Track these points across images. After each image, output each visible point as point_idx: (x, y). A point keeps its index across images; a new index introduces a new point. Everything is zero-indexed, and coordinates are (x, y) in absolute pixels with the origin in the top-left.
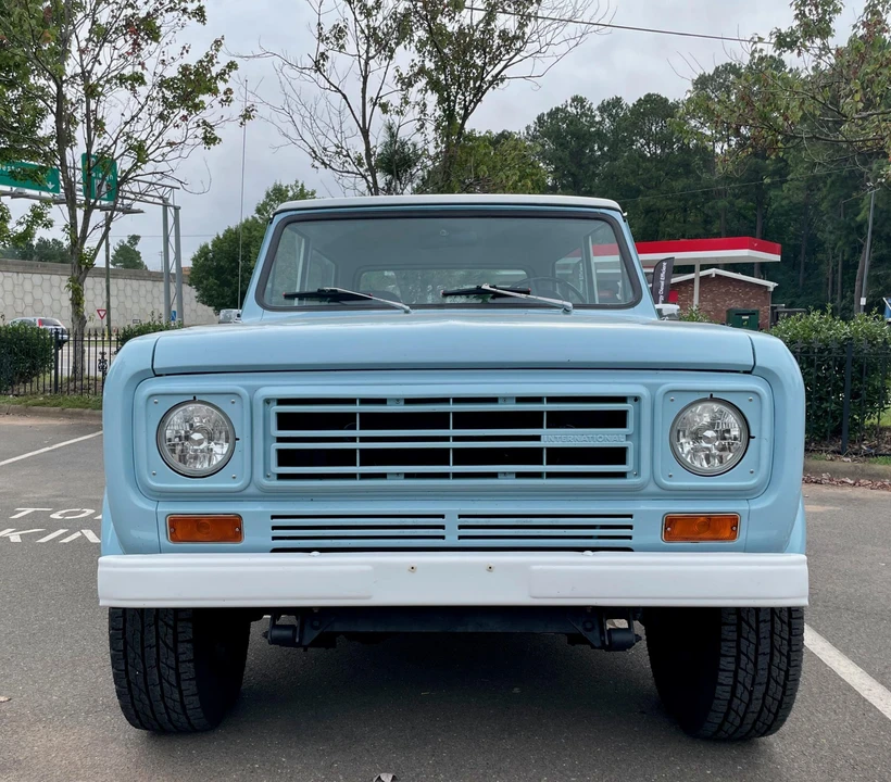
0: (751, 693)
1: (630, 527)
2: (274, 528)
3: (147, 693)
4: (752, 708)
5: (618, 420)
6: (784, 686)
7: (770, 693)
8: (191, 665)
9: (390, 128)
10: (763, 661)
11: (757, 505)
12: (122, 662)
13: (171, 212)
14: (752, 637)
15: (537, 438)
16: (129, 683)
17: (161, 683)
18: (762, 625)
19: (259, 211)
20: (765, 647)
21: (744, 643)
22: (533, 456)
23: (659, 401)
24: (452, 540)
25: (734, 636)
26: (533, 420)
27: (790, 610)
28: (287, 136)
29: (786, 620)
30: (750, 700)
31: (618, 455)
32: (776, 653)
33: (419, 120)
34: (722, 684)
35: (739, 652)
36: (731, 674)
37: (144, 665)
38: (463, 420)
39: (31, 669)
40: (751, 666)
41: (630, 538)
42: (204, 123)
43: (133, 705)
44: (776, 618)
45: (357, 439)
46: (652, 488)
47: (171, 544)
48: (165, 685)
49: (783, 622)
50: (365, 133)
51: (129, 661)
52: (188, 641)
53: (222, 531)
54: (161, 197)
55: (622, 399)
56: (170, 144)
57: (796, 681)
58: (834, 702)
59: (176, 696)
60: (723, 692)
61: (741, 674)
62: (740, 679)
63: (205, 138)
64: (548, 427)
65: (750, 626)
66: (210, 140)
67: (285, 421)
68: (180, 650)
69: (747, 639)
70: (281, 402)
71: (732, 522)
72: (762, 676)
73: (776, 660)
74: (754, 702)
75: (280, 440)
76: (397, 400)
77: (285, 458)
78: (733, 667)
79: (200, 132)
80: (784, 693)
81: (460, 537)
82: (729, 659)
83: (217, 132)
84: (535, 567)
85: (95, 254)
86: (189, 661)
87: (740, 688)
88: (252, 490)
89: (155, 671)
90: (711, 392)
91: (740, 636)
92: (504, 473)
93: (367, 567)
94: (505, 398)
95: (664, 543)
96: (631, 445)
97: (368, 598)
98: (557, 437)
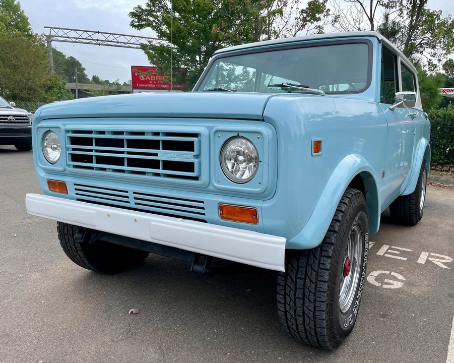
0: (296, 320)
1: (204, 208)
2: (75, 189)
7: (307, 323)
10: (299, 303)
11: (266, 204)
14: (293, 286)
15: (156, 155)
18: (298, 280)
20: (299, 294)
21: (288, 289)
23: (212, 138)
24: (132, 205)
25: (283, 283)
29: (314, 280)
30: (297, 324)
32: (306, 299)
34: (279, 310)
35: (286, 293)
36: (283, 305)
40: (292, 303)
41: (204, 214)
44: (307, 278)
45: (93, 150)
46: (211, 187)
47: (51, 192)
49: (311, 281)
50: (371, 20)
53: (61, 188)
60: (281, 315)
61: (288, 307)
62: (288, 309)
64: (164, 149)
65: (292, 279)
69: (290, 287)
71: (255, 212)
72: (300, 311)
73: (307, 304)
75: (72, 149)
76: (109, 132)
78: (283, 301)
81: (136, 204)
82: (281, 296)
84: (152, 223)
87: (289, 315)
88: (67, 172)
90: (238, 132)
91: (286, 284)
92: (148, 173)
93: (94, 212)
94: (147, 133)
95: (221, 220)
96: (196, 161)
97: (95, 226)
98: (164, 155)
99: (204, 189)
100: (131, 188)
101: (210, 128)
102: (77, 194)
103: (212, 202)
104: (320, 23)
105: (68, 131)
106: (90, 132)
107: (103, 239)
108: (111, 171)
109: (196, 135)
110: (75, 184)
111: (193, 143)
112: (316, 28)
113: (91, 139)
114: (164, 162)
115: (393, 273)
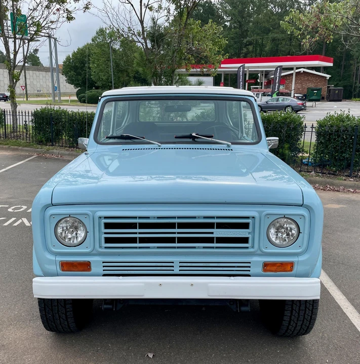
0: (296, 324)
1: (250, 267)
2: (104, 267)
3: (54, 323)
4: (297, 329)
5: (245, 226)
6: (310, 322)
7: (304, 324)
8: (72, 312)
9: (153, 19)
10: (302, 313)
11: (301, 258)
12: (44, 312)
13: (53, 40)
15: (212, 233)
16: (47, 319)
17: (60, 319)
19: (93, 40)
20: (303, 307)
22: (210, 240)
23: (262, 219)
24: (177, 271)
26: (210, 226)
27: (314, 301)
28: (105, 23)
30: (296, 326)
31: (245, 240)
32: (307, 309)
33: (167, 16)
34: (285, 321)
35: (292, 309)
36: (289, 317)
37: (52, 312)
38: (181, 226)
39: (5, 297)
40: (297, 314)
41: (249, 271)
42: (67, 10)
43: (49, 326)
45: (138, 233)
46: (259, 252)
47: (62, 272)
48: (61, 319)
50: (142, 22)
51: (47, 311)
52: (70, 304)
53: (82, 268)
54: (48, 33)
55: (248, 218)
56: (52, 22)
57: (315, 319)
58: (332, 315)
59: (66, 323)
60: (285, 323)
61: (293, 317)
62: (292, 319)
63: (67, 17)
66: (70, 18)
67: (107, 226)
68: (67, 307)
69: (296, 305)
70: (106, 218)
71: (292, 264)
72: (301, 318)
73: (307, 312)
74: (298, 327)
75: (105, 233)
76: (154, 218)
77: (108, 240)
78: (289, 315)
79: (65, 15)
80: (310, 324)
81: (180, 270)
82: (288, 312)
83: (73, 15)
84: (210, 284)
85: (20, 75)
86: (71, 311)
87: (294, 312)
88: (94, 252)
89: (57, 315)
90: (285, 215)
92: (199, 247)
93: (143, 284)
94: (199, 217)
95: (263, 273)
96: (250, 236)
97: (143, 296)
100: (177, 259)
102: (104, 270)
105: (102, 218)
108: (156, 248)
110: (103, 262)
111: (247, 224)
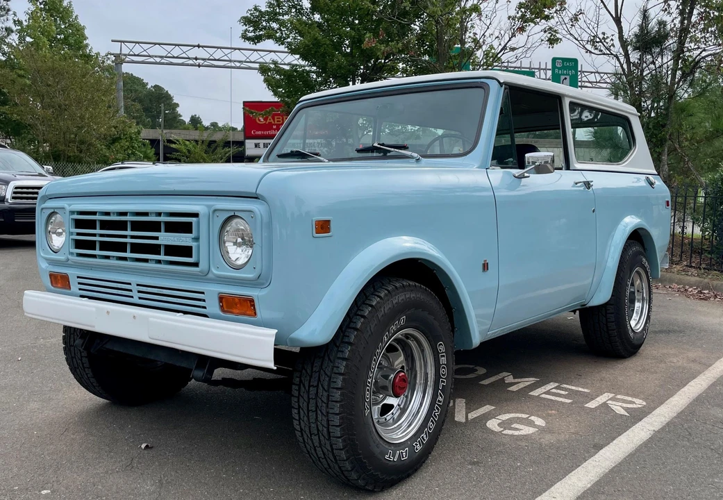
1: (204, 301)
2: (79, 283)
15: (157, 238)
18: (311, 389)
20: (312, 406)
21: (301, 400)
24: (136, 300)
26: (155, 226)
35: (299, 406)
41: (206, 308)
42: (550, 29)
46: (210, 276)
47: (53, 288)
49: (324, 389)
50: (617, 20)
53: (64, 283)
56: (512, 50)
63: (548, 40)
64: (166, 231)
66: (553, 41)
69: (303, 398)
75: (75, 234)
76: (113, 213)
77: (77, 244)
78: (298, 417)
81: (140, 298)
82: (295, 411)
84: (151, 319)
88: (69, 261)
90: (234, 211)
92: (151, 260)
93: (94, 309)
94: (151, 213)
95: (221, 313)
96: (194, 244)
97: (94, 327)
98: (166, 238)
99: (204, 277)
100: (134, 279)
101: (209, 207)
102: (80, 289)
103: (212, 291)
104: (552, 23)
105: (72, 213)
106: (94, 213)
107: (109, 346)
108: (115, 258)
109: (196, 215)
110: (78, 277)
111: (191, 224)
112: (545, 32)
113: (95, 221)
114: (166, 246)
115: (532, 418)
